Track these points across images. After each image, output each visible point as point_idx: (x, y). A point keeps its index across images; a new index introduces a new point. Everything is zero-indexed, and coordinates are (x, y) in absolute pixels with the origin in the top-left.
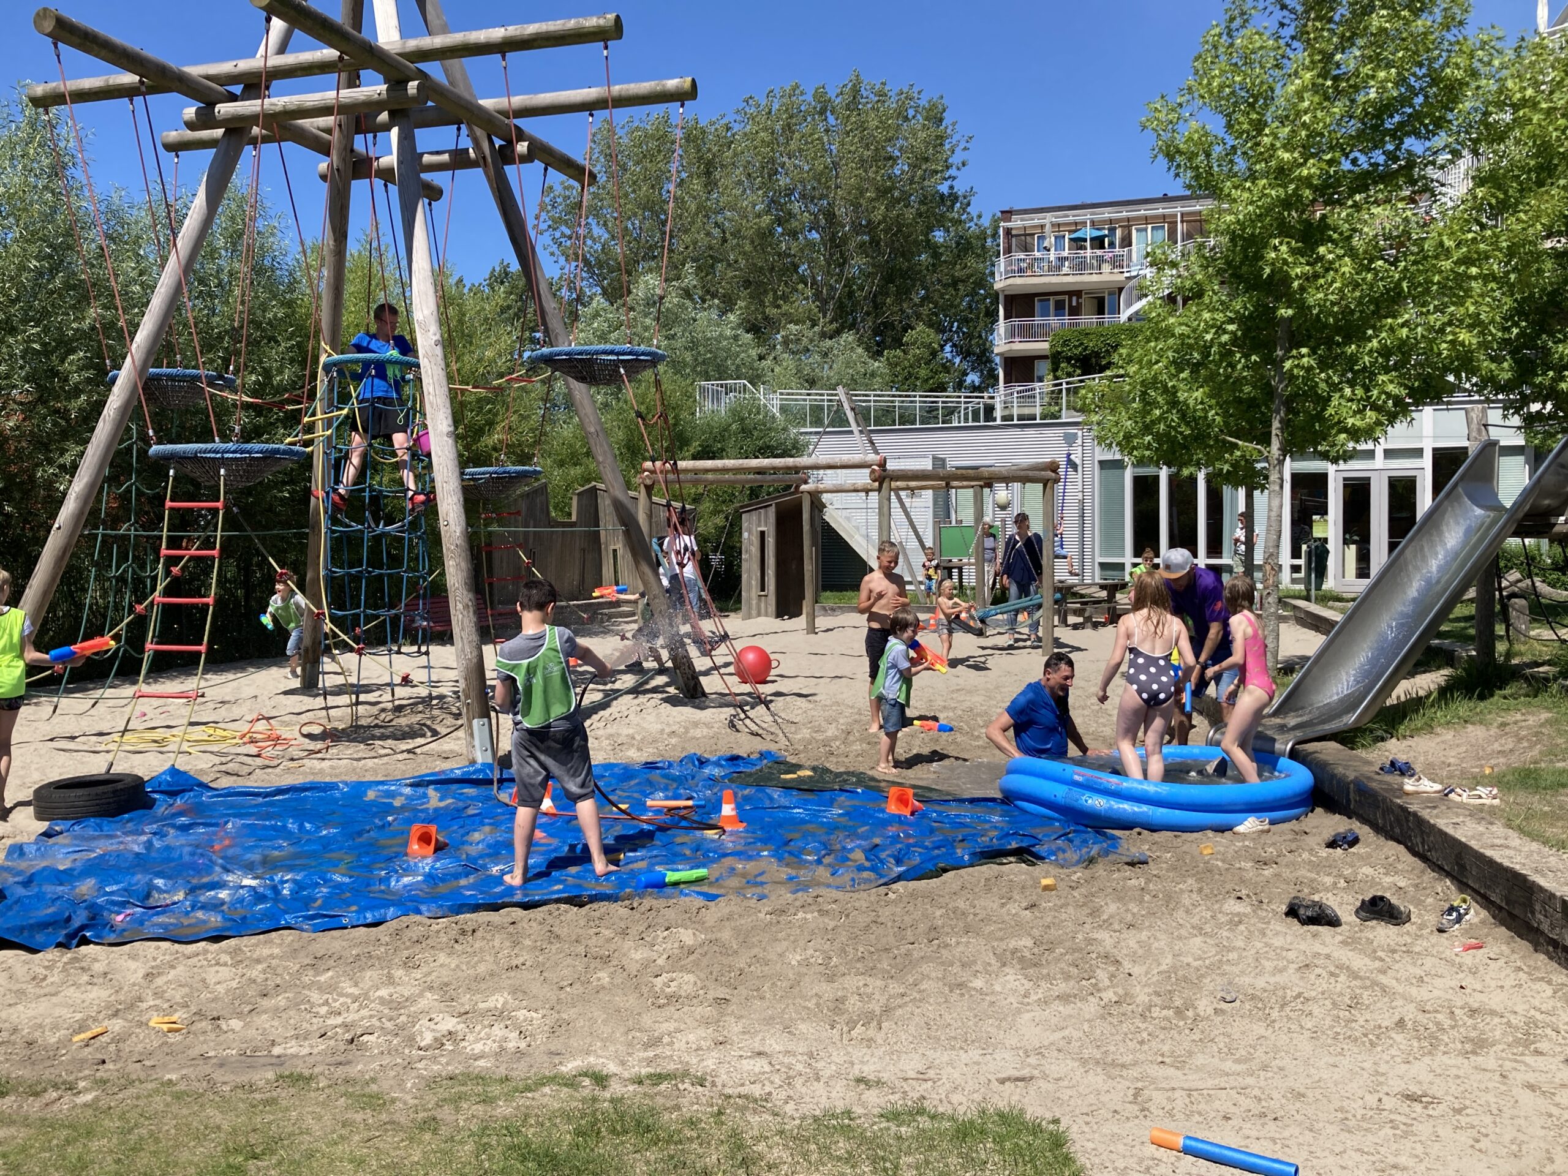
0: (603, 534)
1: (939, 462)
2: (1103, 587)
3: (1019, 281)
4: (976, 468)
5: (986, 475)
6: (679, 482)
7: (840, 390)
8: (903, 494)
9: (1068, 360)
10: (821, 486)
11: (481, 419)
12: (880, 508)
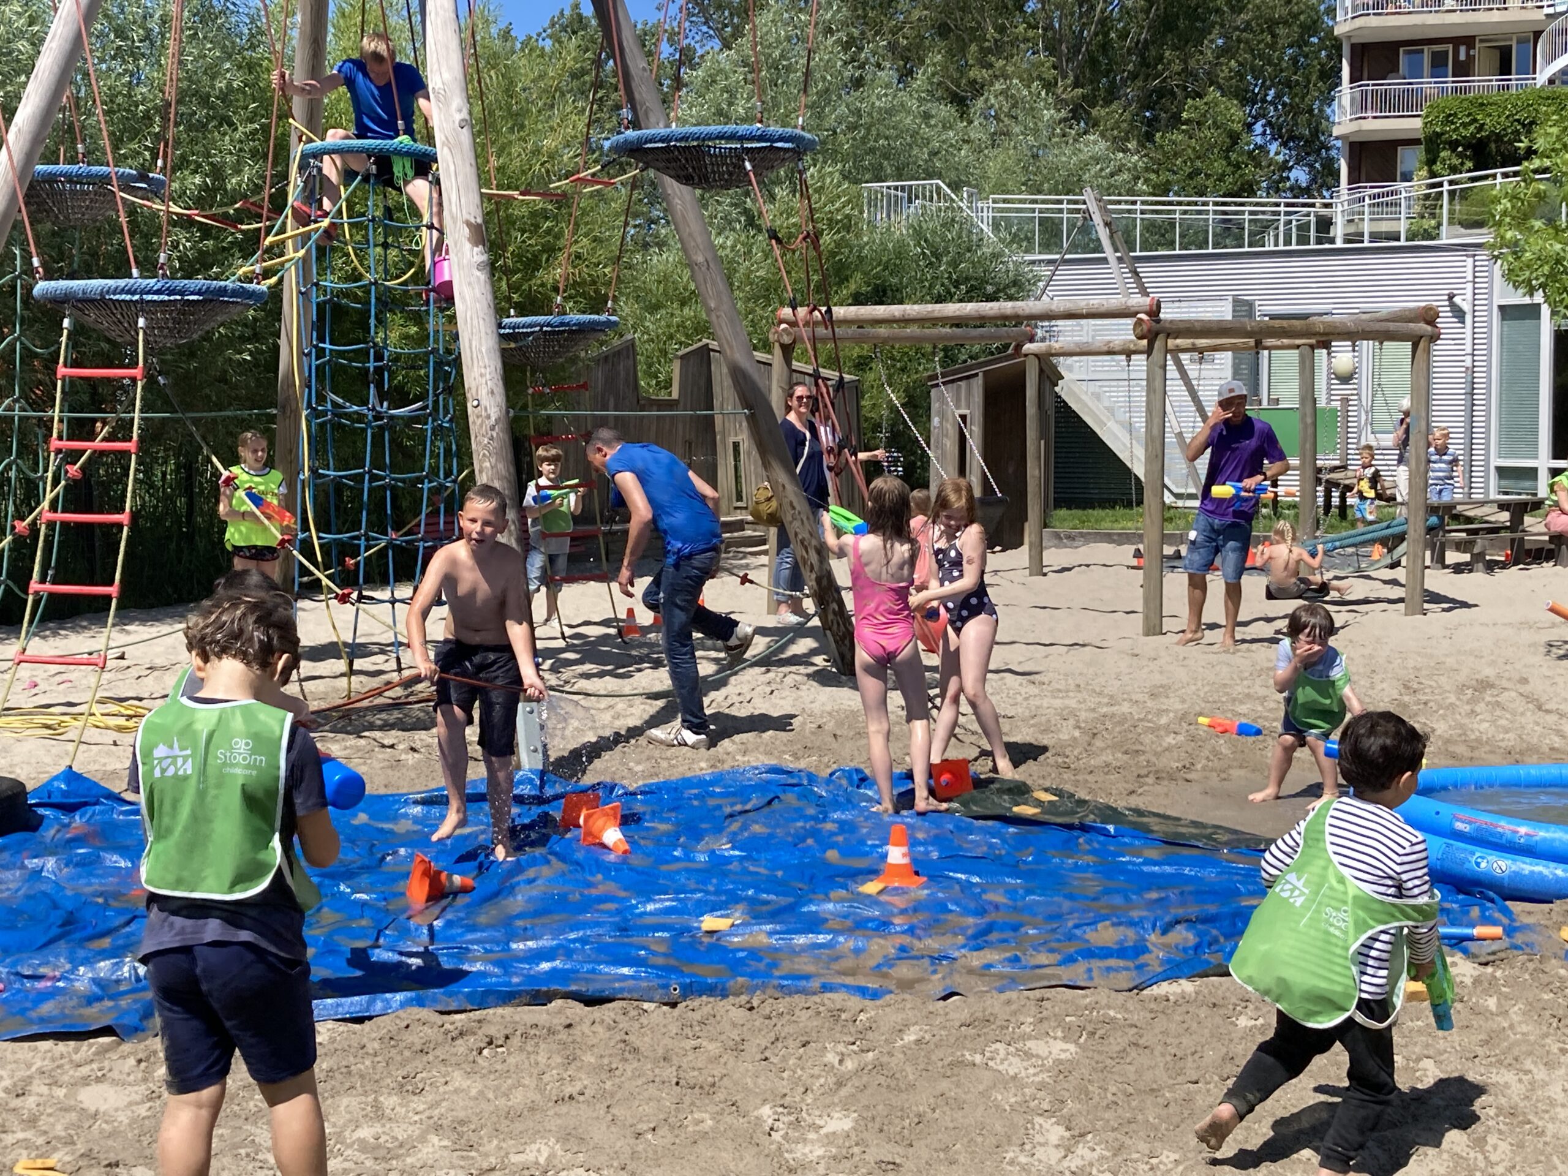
0: (718, 420)
1: (1243, 307)
2: (1503, 506)
3: (1373, 21)
4: (1305, 317)
5: (1321, 328)
6: (834, 339)
7: (1089, 195)
8: (1184, 357)
9: (1453, 145)
10: (1056, 345)
11: (534, 243)
12: (1149, 380)
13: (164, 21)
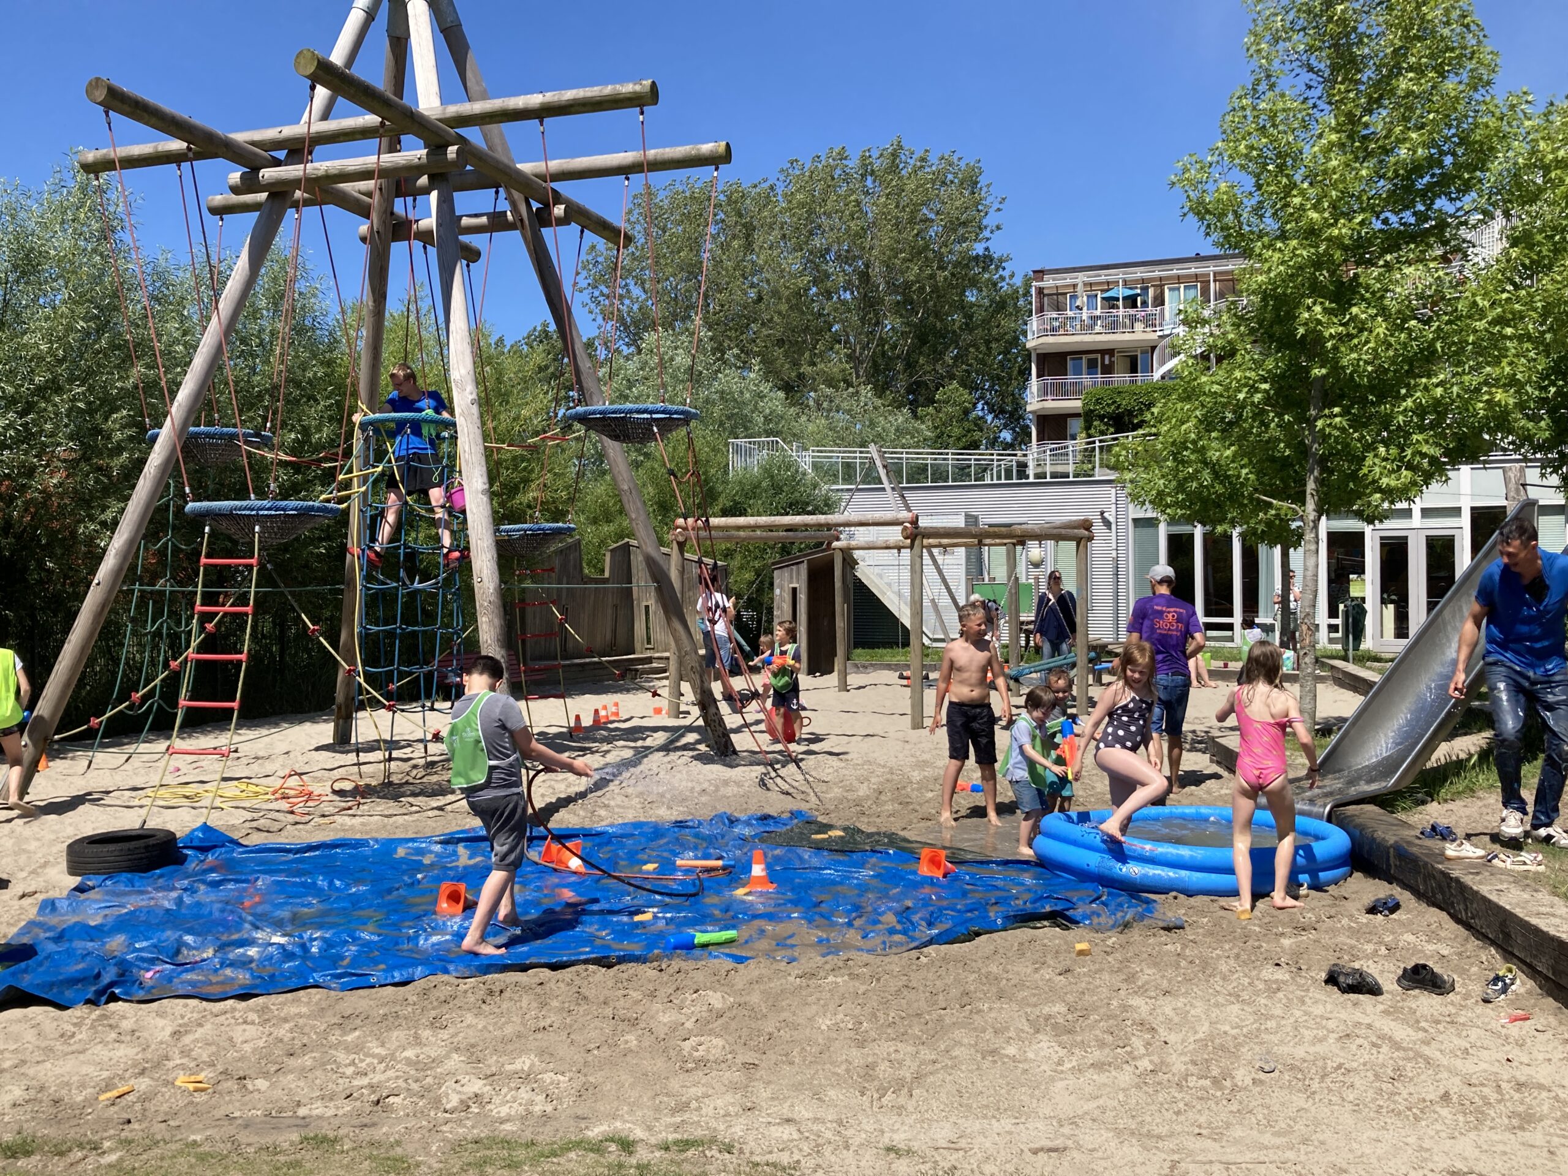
0: (635, 590)
1: (971, 519)
3: (1051, 340)
4: (1010, 525)
5: (1019, 533)
6: (711, 538)
7: (872, 448)
8: (935, 551)
9: (1101, 418)
10: (853, 543)
11: (516, 477)
12: (912, 565)
13: (273, 333)
